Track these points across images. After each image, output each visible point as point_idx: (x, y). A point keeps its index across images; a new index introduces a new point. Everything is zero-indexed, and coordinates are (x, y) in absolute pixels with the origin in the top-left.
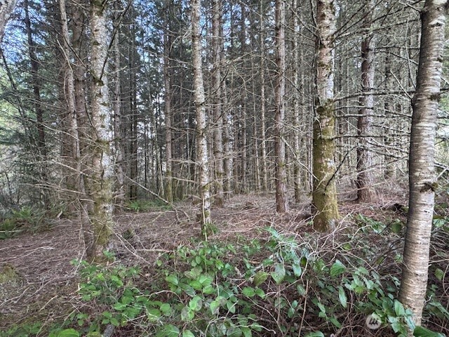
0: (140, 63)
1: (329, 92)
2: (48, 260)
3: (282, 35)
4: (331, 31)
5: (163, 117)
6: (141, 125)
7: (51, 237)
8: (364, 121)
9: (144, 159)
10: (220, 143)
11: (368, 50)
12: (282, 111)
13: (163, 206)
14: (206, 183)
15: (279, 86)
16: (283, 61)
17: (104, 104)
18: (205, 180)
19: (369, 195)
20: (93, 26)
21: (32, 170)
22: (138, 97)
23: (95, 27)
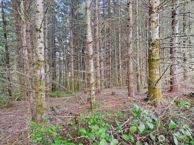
0: (57, 22)
1: (156, 35)
2: (12, 122)
3: (131, 7)
4: (158, 4)
5: (69, 49)
6: (58, 53)
7: (12, 110)
8: (173, 50)
9: (59, 71)
10: (99, 62)
11: (175, 14)
12: (131, 45)
13: (69, 94)
14: (93, 82)
15: (130, 33)
16: (131, 20)
17: (41, 42)
18: (92, 80)
19: (177, 89)
20: (36, 3)
21: (2, 76)
22: (56, 39)
23: (37, 3)
